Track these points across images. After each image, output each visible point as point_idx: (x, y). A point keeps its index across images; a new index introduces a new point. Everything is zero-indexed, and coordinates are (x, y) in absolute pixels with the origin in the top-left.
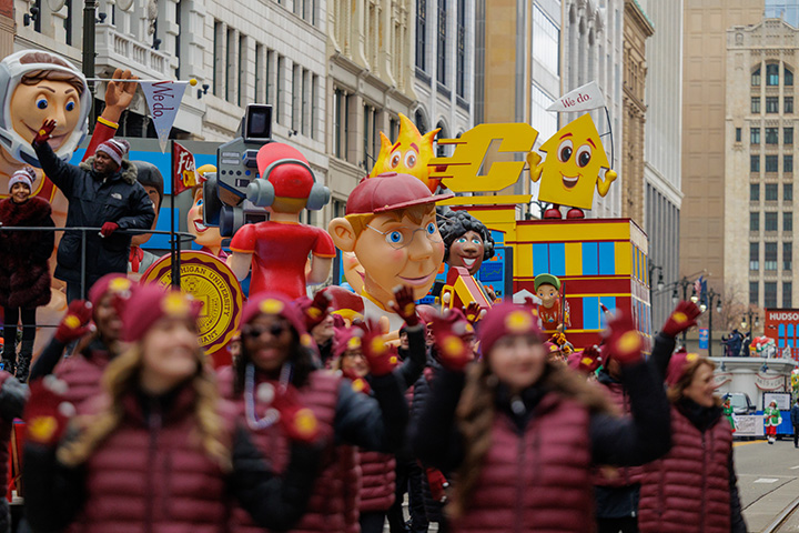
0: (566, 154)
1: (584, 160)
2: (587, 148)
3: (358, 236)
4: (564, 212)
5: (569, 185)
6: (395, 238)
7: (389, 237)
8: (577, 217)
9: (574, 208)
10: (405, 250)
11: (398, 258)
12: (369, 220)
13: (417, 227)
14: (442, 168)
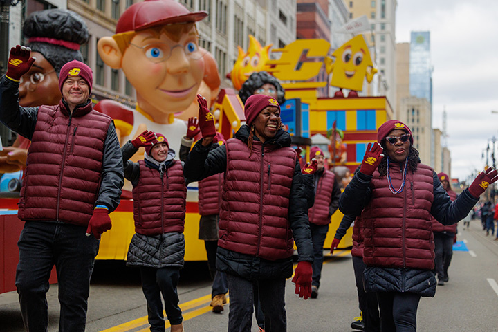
0: (347, 58)
1: (358, 61)
2: (360, 54)
3: (123, 53)
4: (346, 93)
5: (349, 76)
6: (155, 54)
7: (149, 53)
8: (353, 95)
9: (352, 91)
10: (162, 65)
11: (157, 71)
12: (132, 37)
13: (175, 44)
14: (273, 66)
